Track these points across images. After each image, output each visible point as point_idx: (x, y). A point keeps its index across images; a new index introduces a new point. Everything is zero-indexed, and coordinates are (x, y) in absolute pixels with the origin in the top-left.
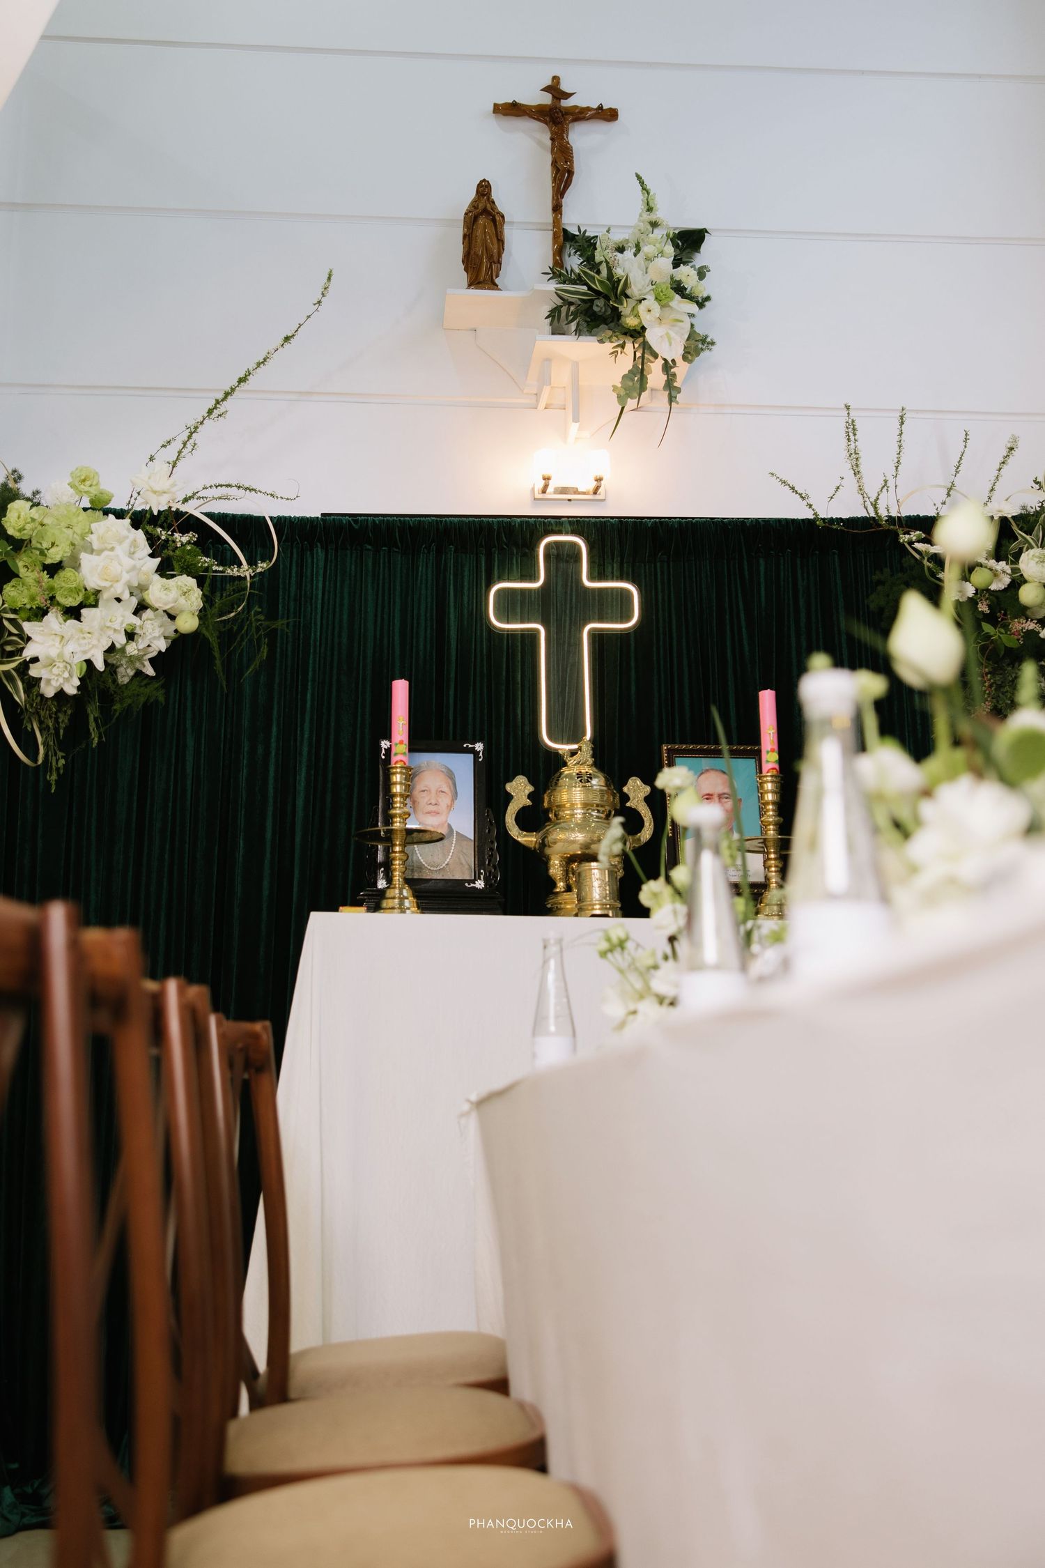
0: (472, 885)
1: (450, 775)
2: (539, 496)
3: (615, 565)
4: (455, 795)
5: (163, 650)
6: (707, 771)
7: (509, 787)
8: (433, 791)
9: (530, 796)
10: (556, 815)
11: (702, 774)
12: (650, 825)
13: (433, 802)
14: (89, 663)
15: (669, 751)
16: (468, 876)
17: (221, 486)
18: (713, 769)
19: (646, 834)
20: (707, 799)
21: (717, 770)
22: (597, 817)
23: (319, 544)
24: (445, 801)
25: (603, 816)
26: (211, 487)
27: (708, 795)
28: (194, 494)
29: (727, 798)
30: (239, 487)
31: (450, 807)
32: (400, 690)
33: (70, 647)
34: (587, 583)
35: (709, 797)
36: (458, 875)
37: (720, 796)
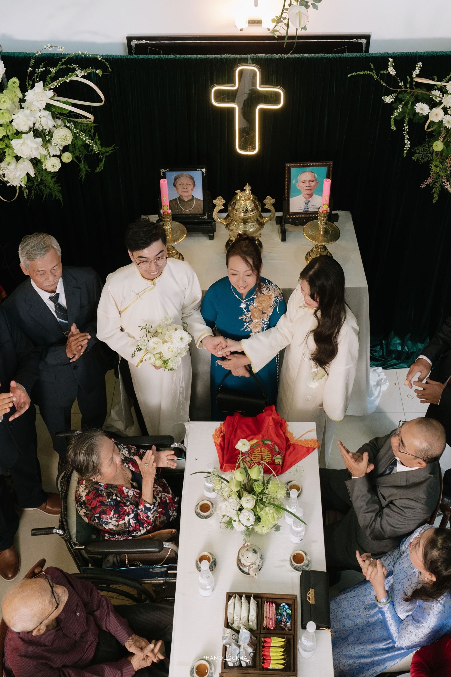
1: (192, 178)
3: (274, 77)
4: (194, 185)
7: (215, 202)
8: (185, 184)
9: (224, 205)
11: (303, 173)
12: (274, 213)
13: (185, 188)
14: (28, 174)
15: (288, 166)
18: (307, 171)
21: (309, 172)
24: (190, 187)
27: (304, 181)
29: (313, 182)
31: (192, 190)
32: (164, 185)
34: (259, 89)
35: (304, 182)
36: (197, 212)
37: (309, 181)
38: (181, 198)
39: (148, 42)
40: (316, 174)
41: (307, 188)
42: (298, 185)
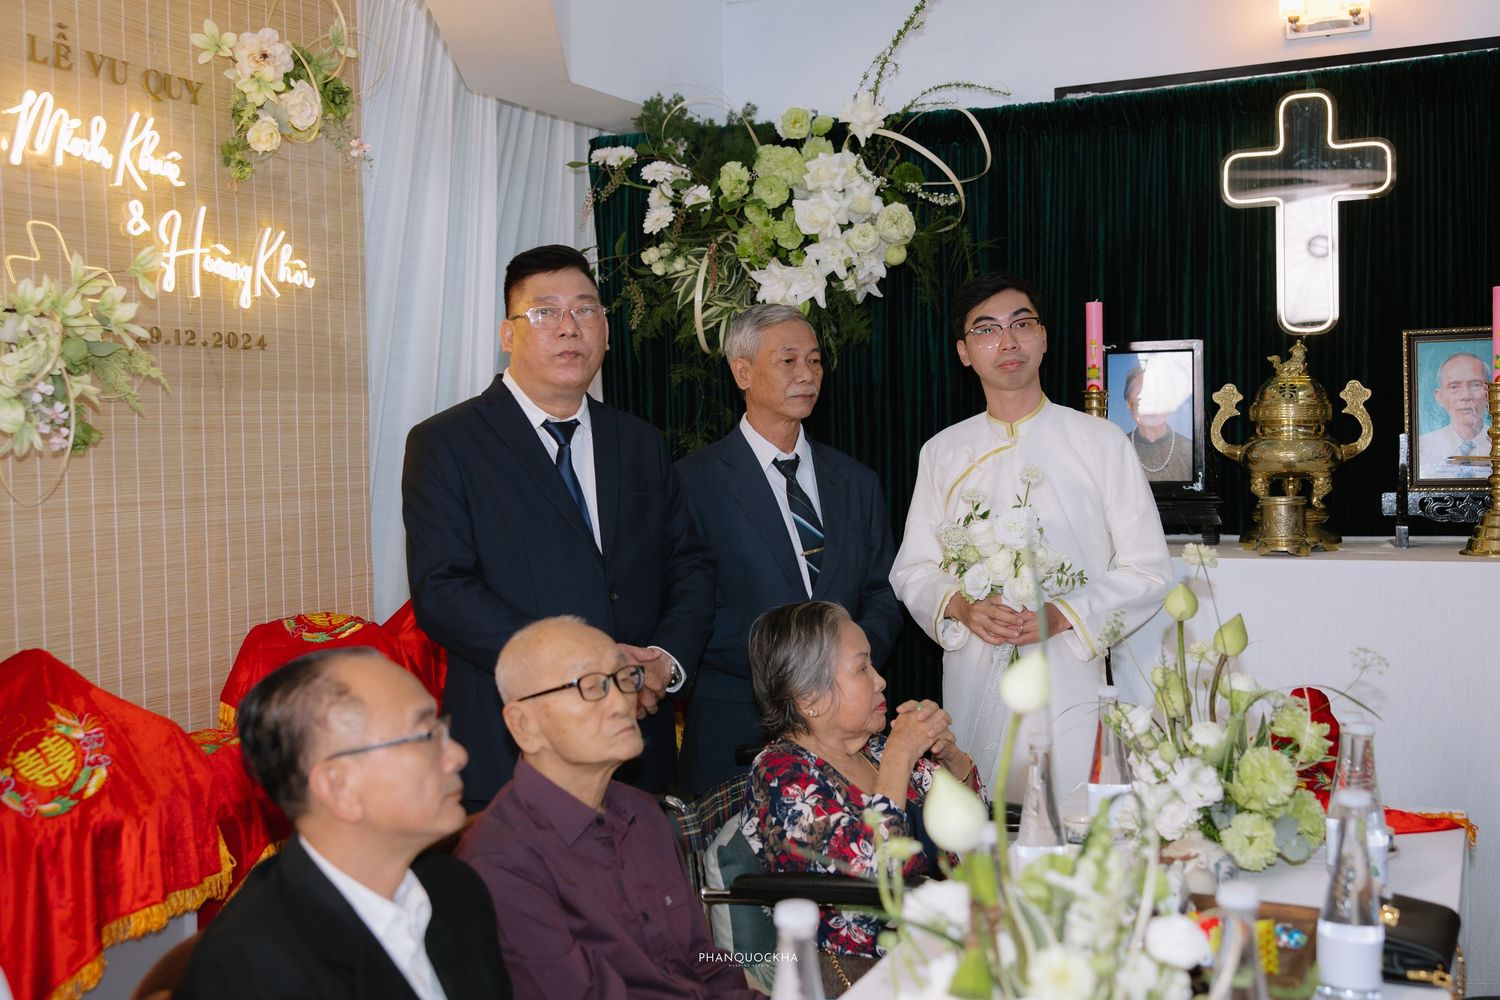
0: (1190, 487)
2: (1292, 36)
3: (1368, 119)
5: (884, 277)
6: (1455, 356)
7: (1216, 397)
9: (1239, 406)
10: (1261, 431)
11: (1450, 359)
12: (1369, 432)
14: (813, 300)
15: (1409, 336)
16: (1188, 477)
17: (940, 87)
18: (1462, 354)
19: (1364, 443)
20: (1454, 387)
21: (1467, 355)
22: (1305, 434)
23: (1045, 133)
25: (1312, 432)
26: (930, 90)
27: (1456, 382)
28: (913, 102)
29: (1477, 385)
30: (958, 85)
32: (1094, 311)
33: (792, 292)
34: (1333, 146)
35: (1456, 385)
36: (1178, 479)
37: (1469, 384)
38: (1141, 432)
39: (1097, 94)
40: (1486, 365)
41: (1462, 405)
42: (1438, 395)
